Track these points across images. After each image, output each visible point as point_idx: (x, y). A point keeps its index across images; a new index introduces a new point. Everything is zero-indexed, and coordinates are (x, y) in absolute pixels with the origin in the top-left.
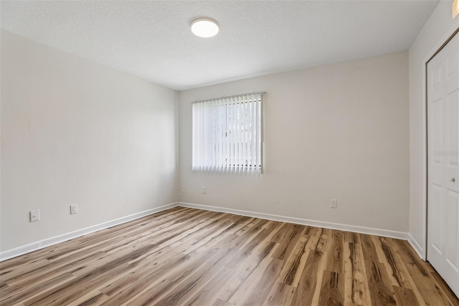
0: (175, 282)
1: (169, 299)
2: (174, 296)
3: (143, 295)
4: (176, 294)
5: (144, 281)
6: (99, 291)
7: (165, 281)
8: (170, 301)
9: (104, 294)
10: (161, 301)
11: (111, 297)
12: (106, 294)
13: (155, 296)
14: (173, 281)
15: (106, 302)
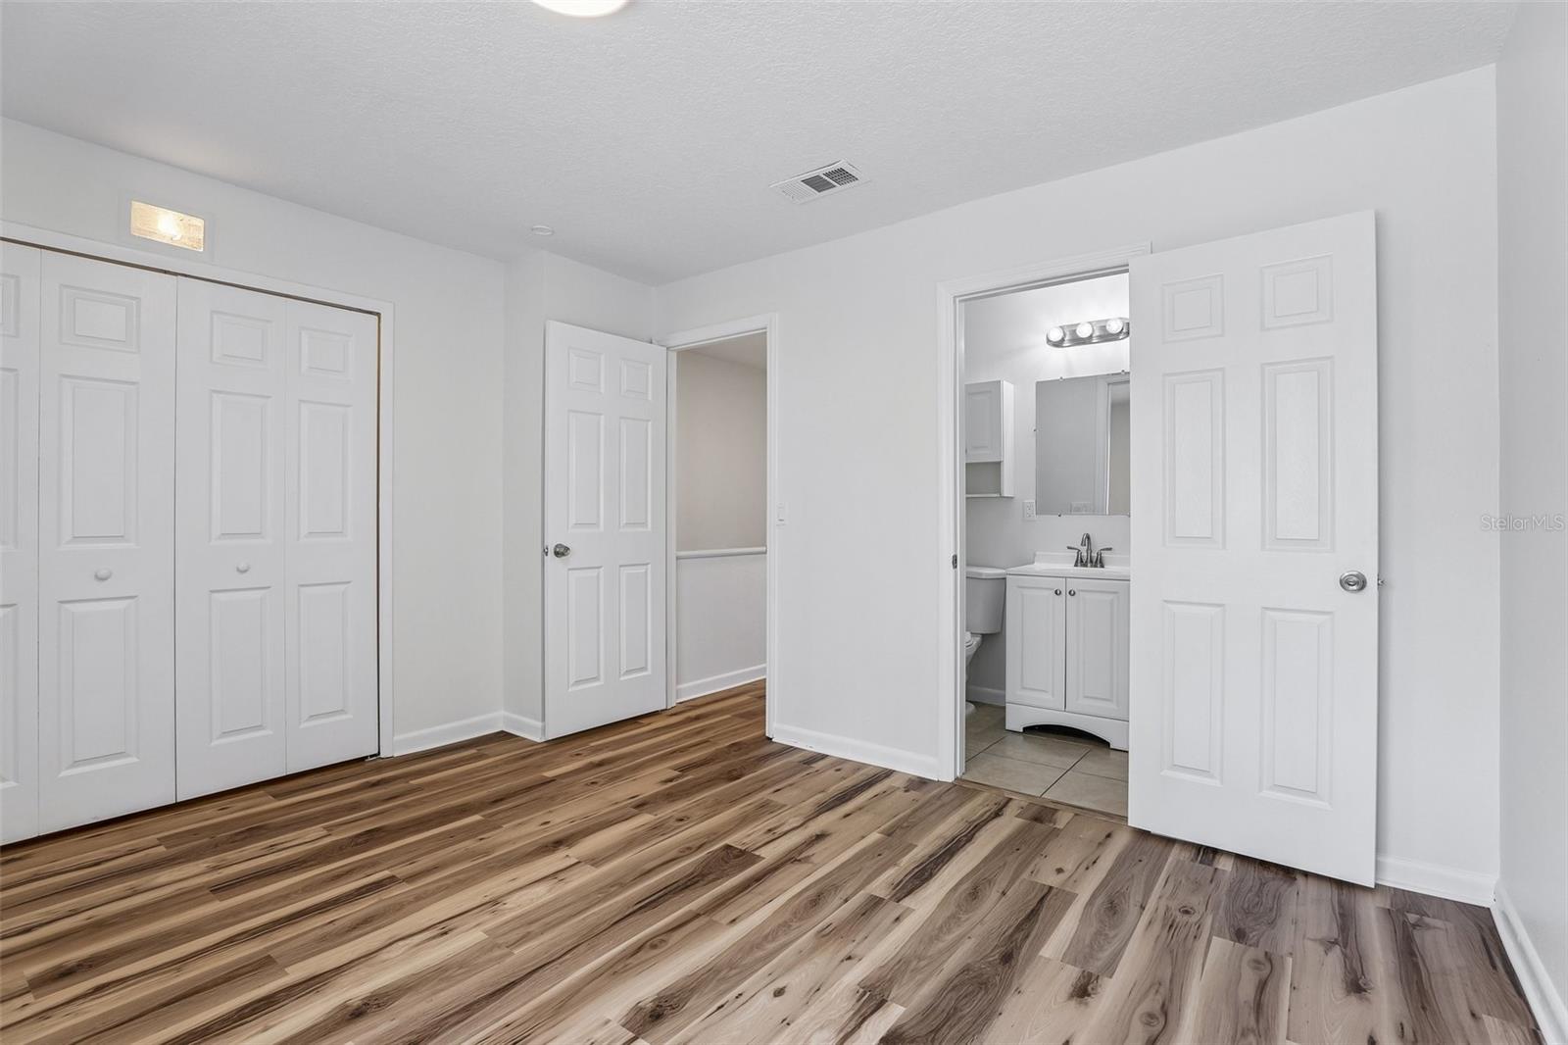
0: (697, 916)
1: (711, 877)
2: (702, 883)
3: (783, 891)
4: (697, 885)
5: (795, 925)
6: (912, 906)
7: (728, 921)
8: (711, 873)
9: (890, 899)
10: (734, 875)
11: (862, 892)
12: (882, 900)
13: (749, 886)
14: (702, 920)
15: (868, 884)
